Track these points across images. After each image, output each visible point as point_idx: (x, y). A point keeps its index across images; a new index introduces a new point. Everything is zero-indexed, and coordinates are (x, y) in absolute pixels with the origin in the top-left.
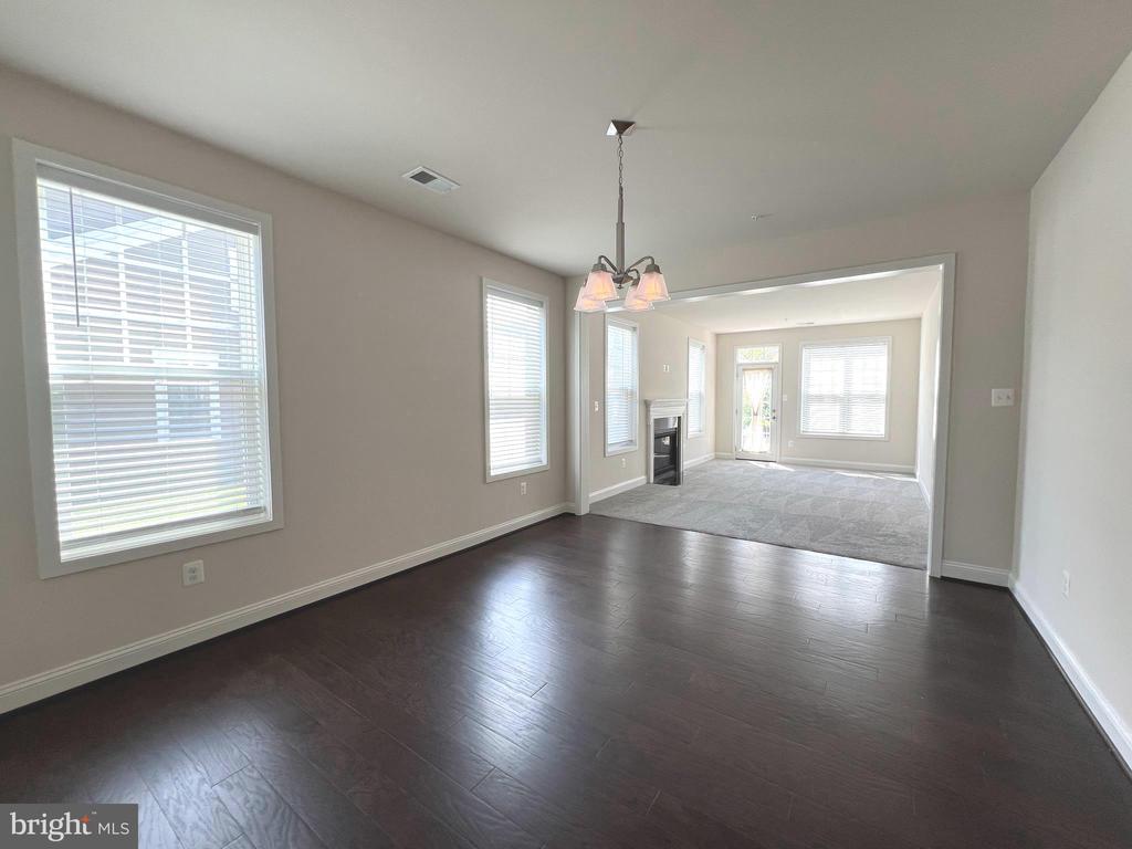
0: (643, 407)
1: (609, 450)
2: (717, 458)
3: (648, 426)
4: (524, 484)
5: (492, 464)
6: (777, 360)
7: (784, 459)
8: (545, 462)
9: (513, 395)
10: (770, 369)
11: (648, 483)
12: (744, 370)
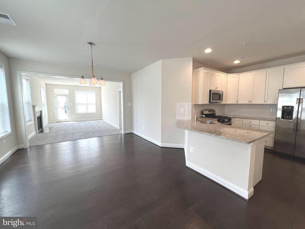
0: (33, 108)
2: (49, 123)
4: (5, 141)
6: (68, 94)
7: (72, 120)
8: (10, 131)
10: (66, 96)
11: (37, 133)
12: (57, 96)
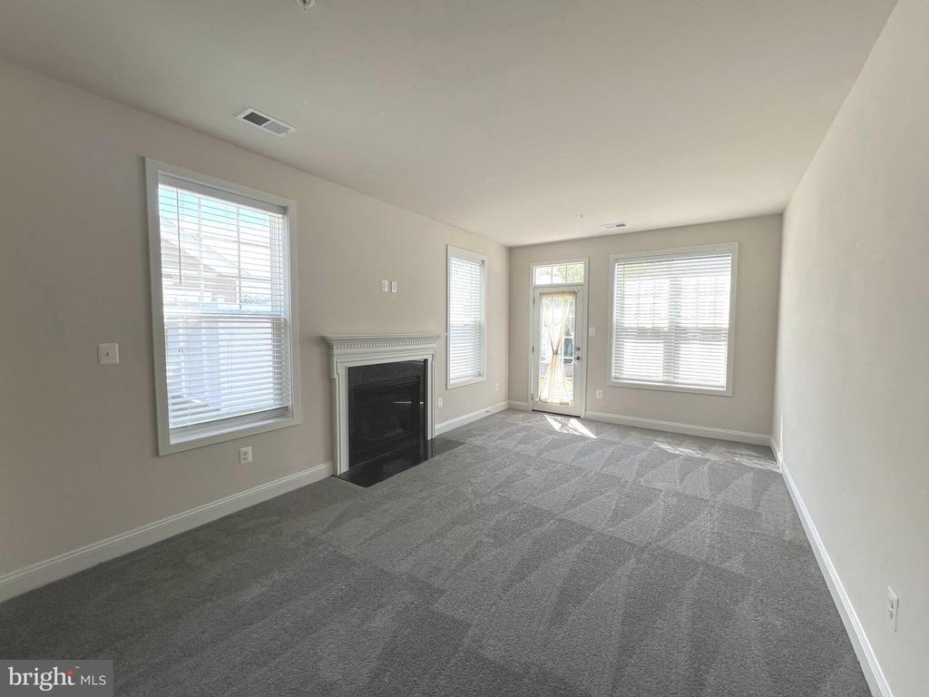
2: (511, 409)
6: (581, 280)
7: (590, 414)
10: (574, 293)
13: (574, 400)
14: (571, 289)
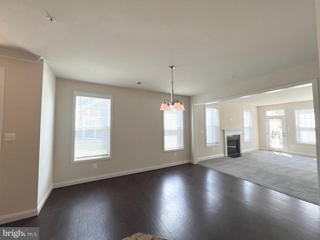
0: (222, 132)
1: (207, 145)
2: (260, 149)
3: (224, 138)
4: (176, 153)
5: (165, 148)
6: (283, 115)
7: (289, 152)
8: (183, 148)
9: (173, 129)
11: (225, 156)
12: (269, 118)
13: (283, 148)
14: (280, 117)
